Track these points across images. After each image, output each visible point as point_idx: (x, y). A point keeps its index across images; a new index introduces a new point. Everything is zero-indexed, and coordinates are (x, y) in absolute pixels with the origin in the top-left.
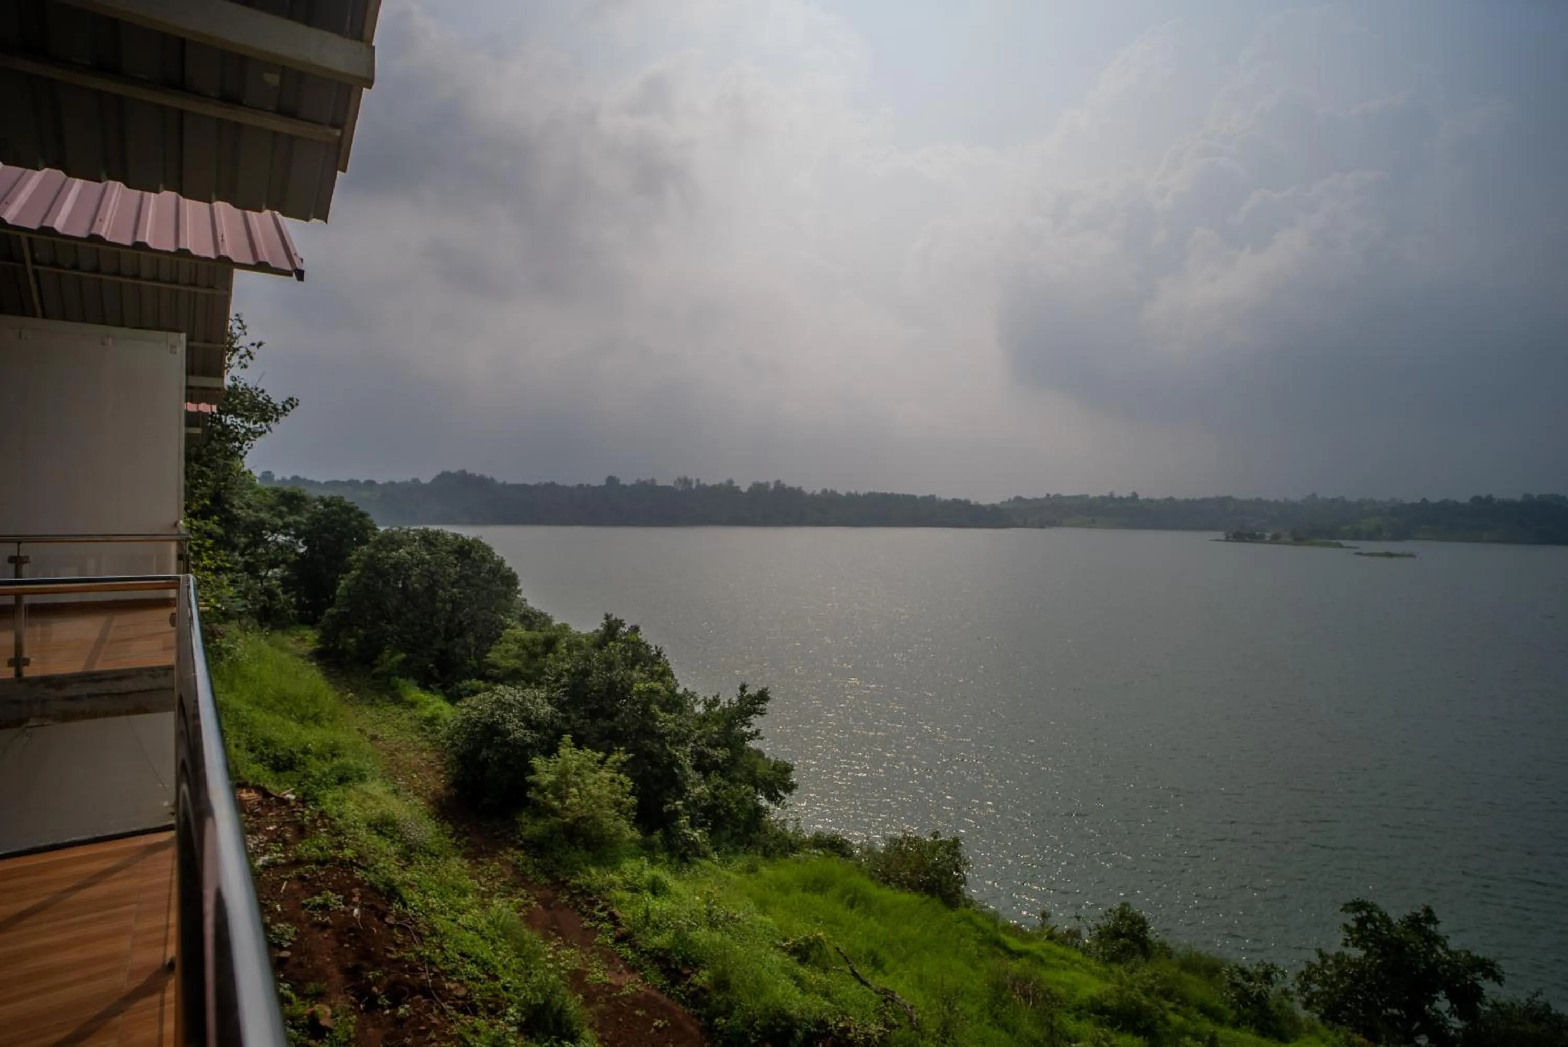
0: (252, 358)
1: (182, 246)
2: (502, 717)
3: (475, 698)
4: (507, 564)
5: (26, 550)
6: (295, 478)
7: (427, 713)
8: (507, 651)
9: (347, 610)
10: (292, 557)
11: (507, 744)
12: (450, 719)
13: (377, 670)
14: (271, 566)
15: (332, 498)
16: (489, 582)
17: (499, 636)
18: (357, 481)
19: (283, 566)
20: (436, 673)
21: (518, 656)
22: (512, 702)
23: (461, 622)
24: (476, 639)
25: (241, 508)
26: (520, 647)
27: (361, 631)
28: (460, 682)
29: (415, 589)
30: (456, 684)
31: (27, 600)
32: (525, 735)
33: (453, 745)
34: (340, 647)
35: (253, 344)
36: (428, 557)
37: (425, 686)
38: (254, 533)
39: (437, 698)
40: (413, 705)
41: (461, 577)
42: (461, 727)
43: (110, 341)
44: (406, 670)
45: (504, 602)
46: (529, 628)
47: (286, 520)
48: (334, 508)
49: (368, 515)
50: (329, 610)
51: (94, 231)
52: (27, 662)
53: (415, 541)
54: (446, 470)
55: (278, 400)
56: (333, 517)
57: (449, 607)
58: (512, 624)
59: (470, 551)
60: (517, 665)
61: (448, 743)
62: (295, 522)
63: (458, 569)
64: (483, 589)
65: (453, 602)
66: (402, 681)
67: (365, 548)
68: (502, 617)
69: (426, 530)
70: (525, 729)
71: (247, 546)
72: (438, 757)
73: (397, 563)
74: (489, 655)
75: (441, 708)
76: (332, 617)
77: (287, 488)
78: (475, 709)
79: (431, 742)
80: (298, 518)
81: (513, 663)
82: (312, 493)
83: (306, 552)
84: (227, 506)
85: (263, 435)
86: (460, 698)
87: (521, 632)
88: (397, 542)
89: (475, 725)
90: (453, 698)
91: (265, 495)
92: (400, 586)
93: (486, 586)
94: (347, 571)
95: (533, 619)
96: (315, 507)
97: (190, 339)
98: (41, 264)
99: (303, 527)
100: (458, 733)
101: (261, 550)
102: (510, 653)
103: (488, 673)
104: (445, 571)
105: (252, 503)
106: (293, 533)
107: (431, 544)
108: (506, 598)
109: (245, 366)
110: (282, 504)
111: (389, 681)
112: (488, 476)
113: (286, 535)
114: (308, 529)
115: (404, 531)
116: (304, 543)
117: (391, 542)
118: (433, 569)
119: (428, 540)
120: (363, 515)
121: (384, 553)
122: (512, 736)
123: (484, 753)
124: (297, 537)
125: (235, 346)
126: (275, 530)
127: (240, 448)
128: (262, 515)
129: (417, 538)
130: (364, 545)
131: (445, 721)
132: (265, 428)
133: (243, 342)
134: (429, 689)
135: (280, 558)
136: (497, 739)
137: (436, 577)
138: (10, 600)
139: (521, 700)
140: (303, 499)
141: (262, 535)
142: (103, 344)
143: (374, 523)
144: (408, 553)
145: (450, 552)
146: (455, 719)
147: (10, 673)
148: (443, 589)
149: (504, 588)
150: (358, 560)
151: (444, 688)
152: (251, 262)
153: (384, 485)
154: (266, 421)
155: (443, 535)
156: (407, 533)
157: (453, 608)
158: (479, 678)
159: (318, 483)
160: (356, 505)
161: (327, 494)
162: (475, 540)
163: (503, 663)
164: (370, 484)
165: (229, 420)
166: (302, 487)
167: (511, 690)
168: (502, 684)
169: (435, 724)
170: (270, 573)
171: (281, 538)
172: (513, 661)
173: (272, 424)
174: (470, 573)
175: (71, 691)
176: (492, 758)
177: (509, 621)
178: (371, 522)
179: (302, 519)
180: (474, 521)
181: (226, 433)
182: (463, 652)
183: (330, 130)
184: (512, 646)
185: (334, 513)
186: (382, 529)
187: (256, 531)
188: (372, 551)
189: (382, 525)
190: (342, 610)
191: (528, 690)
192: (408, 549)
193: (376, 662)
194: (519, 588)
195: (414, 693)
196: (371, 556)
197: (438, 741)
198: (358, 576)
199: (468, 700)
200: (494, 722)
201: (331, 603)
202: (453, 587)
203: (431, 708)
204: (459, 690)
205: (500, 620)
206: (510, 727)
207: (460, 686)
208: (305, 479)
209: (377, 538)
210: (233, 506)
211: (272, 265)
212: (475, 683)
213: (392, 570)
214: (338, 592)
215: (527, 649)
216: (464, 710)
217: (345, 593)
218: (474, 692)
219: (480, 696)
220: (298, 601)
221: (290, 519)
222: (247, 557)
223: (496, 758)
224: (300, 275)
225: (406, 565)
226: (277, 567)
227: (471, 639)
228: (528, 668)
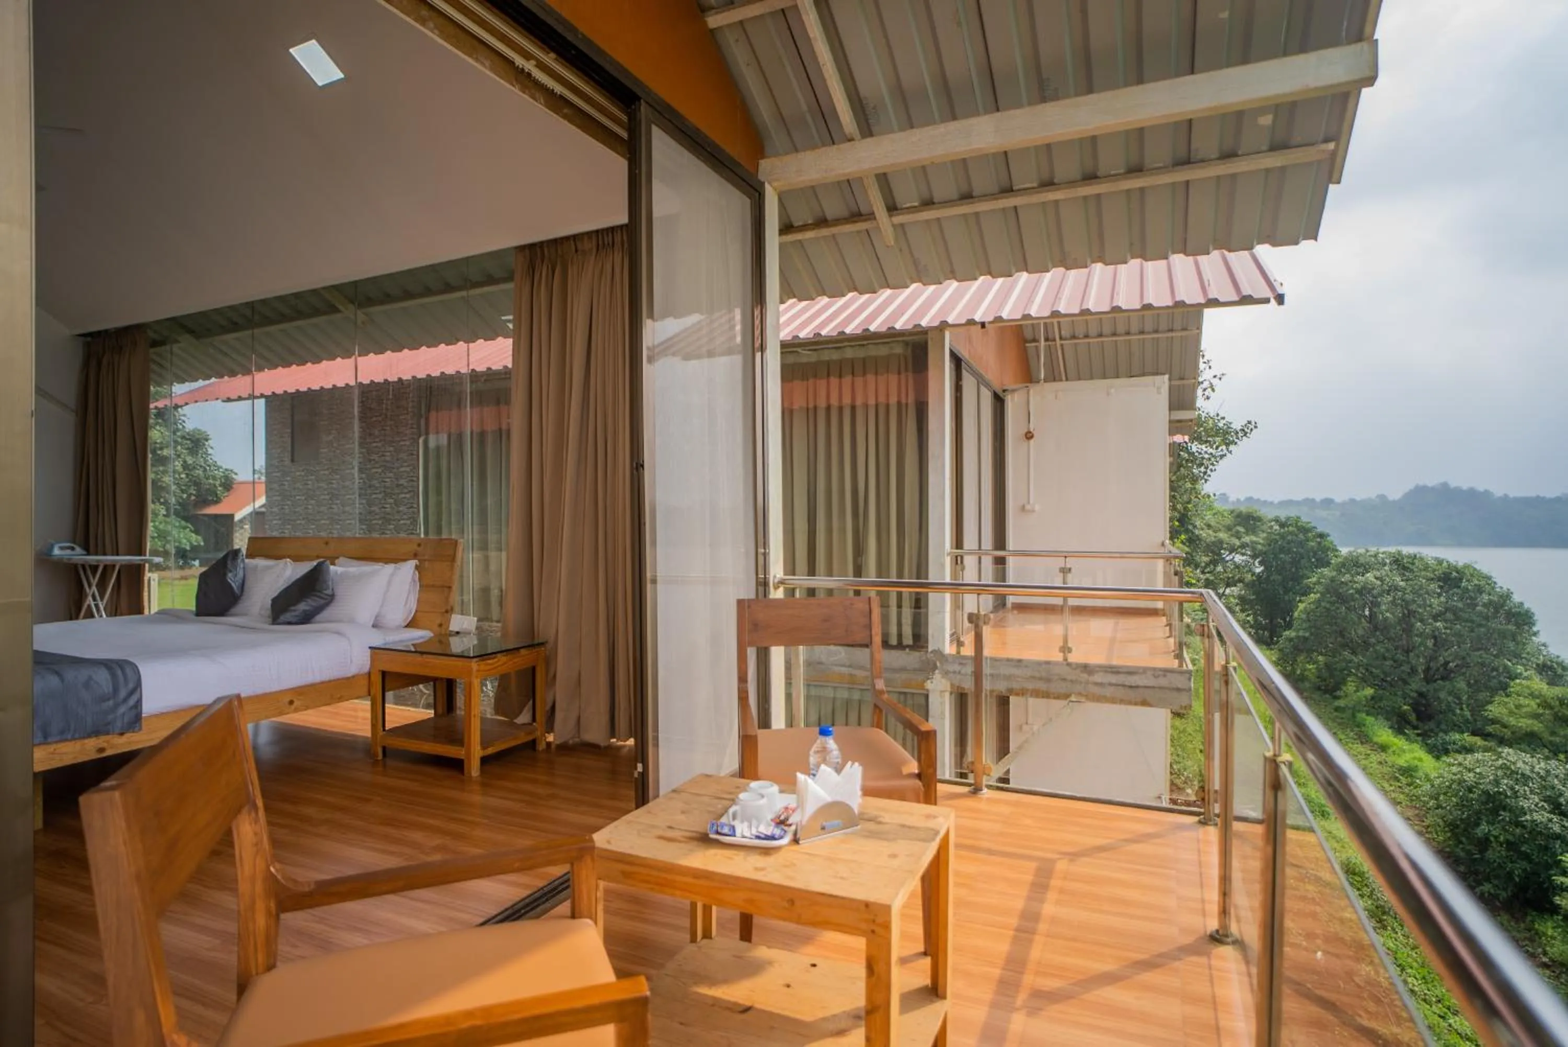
0: (1213, 390)
1: (1178, 299)
2: (1512, 788)
3: (1469, 756)
4: (1516, 598)
5: (1070, 562)
6: (1249, 499)
7: (1402, 762)
8: (1518, 707)
9: (1307, 634)
10: (1248, 577)
11: (1518, 824)
12: (1433, 775)
13: (1341, 703)
14: (1228, 585)
15: (1288, 519)
16: (1487, 618)
17: (1504, 687)
18: (1313, 500)
19: (1240, 585)
20: (1413, 717)
21: (1536, 716)
22: (1528, 773)
23: (1447, 663)
24: (1469, 685)
25: (1202, 529)
26: (1539, 705)
27: (1320, 658)
28: (1446, 732)
29: (1386, 619)
30: (1441, 734)
31: (1072, 602)
32: (1550, 820)
33: (1439, 807)
34: (1298, 672)
35: (1215, 377)
36: (1402, 583)
37: (1399, 730)
38: (1213, 552)
39: (1416, 747)
40: (1383, 748)
41: (1447, 610)
42: (1450, 787)
43: (1113, 391)
44: (1374, 707)
45: (1512, 645)
46: (1551, 683)
47: (1243, 540)
48: (1291, 528)
49: (1328, 535)
50: (1287, 633)
51: (1115, 304)
52: (1070, 650)
53: (1385, 565)
54: (1421, 483)
55: (1237, 426)
56: (1289, 538)
57: (1430, 643)
58: (1525, 674)
59: (1461, 580)
60: (1536, 729)
61: (1432, 803)
62: (1252, 542)
63: (1442, 599)
64: (1480, 625)
65: (1435, 638)
66: (1370, 720)
67: (1326, 571)
68: (1509, 664)
69: (1399, 553)
70: (1550, 812)
71: (1207, 565)
72: (1417, 815)
73: (1364, 588)
74: (1490, 707)
75: (1420, 760)
76: (1291, 640)
77: (1243, 509)
78: (1470, 770)
79: (1408, 795)
80: (1254, 538)
81: (1525, 724)
82: (1268, 513)
83: (1263, 572)
84: (1190, 527)
85: (1225, 459)
86: (1447, 752)
87: (1539, 684)
88: (1362, 564)
89: (1470, 790)
90: (1439, 751)
91: (1223, 516)
92: (1367, 613)
93: (1484, 622)
94: (1305, 594)
95: (1560, 671)
96: (1271, 527)
97: (1170, 380)
98: (1066, 339)
99: (1259, 547)
100: (1445, 794)
101: (1220, 568)
102: (1524, 710)
103: (1490, 729)
104: (1424, 600)
105: (1213, 524)
106: (1249, 553)
107: (1405, 568)
108: (1514, 640)
109: (1208, 398)
110: (1239, 524)
111: (1354, 716)
112: (1481, 488)
113: (1243, 554)
114: (1264, 549)
115: (1372, 553)
116: (1261, 563)
117: (1356, 565)
118: (1409, 597)
119: (1401, 564)
120: (1322, 536)
121: (1347, 577)
122: (1528, 817)
123: (1484, 828)
124: (1254, 557)
125: (1200, 379)
126: (1232, 550)
127: (1205, 473)
128: (1222, 535)
129: (1388, 561)
130: (1323, 566)
131: (1427, 775)
132: (1225, 451)
133: (1206, 375)
134: (1404, 734)
135: (1237, 578)
136: (1505, 815)
137: (1413, 607)
138: (1059, 601)
139: (1542, 773)
140: (1259, 519)
141: (1220, 554)
142: (1108, 394)
143: (1335, 543)
144: (1377, 578)
145: (1432, 579)
146: (1441, 776)
147: (1059, 657)
148: (1422, 621)
149: (1512, 627)
150: (1318, 583)
151: (1424, 735)
152: (1236, 298)
153: (1343, 504)
154: (1227, 445)
155: (1422, 559)
156: (1375, 556)
157: (1435, 645)
158: (1474, 733)
159: (1272, 503)
160: (1312, 525)
161: (1283, 514)
162: (1467, 566)
163: (1512, 721)
164: (1328, 502)
165: (1194, 447)
166: (1256, 507)
167: (1528, 758)
168: (1510, 747)
169: (1411, 776)
170: (1228, 591)
171: (1238, 558)
172: (1530, 722)
173: (1232, 447)
174: (1460, 605)
175: (1098, 678)
176: (1496, 837)
177: (1520, 669)
178: (1332, 543)
179: (1259, 539)
180: (1460, 542)
181: (1194, 459)
182: (1450, 699)
183: (1324, 147)
184: (1523, 701)
185: (1291, 533)
186: (1344, 551)
187: (1215, 549)
188: (1334, 573)
189: (1346, 545)
190: (1301, 633)
191: (1553, 763)
192: (1378, 574)
193: (1338, 693)
194: (1535, 629)
195: (1384, 734)
196: (1333, 580)
197: (1418, 797)
198: (1319, 601)
199: (1460, 758)
200: (1500, 793)
201: (1289, 626)
202: (1436, 621)
203: (1408, 756)
204: (1445, 743)
205: (1506, 667)
206: (1525, 804)
207: (1447, 738)
208: (1258, 500)
209: (1340, 560)
210: (1195, 527)
211: (1255, 296)
212: (1468, 738)
213: (1357, 596)
214: (1296, 614)
215: (1551, 708)
216: (1454, 769)
217: (1304, 616)
218: (1469, 750)
219: (1478, 756)
220: (1256, 620)
221: (1247, 539)
222: (1208, 575)
223: (1502, 839)
224: (1280, 299)
225: (1375, 592)
226: (1235, 586)
227: (1461, 685)
228: (1553, 733)
